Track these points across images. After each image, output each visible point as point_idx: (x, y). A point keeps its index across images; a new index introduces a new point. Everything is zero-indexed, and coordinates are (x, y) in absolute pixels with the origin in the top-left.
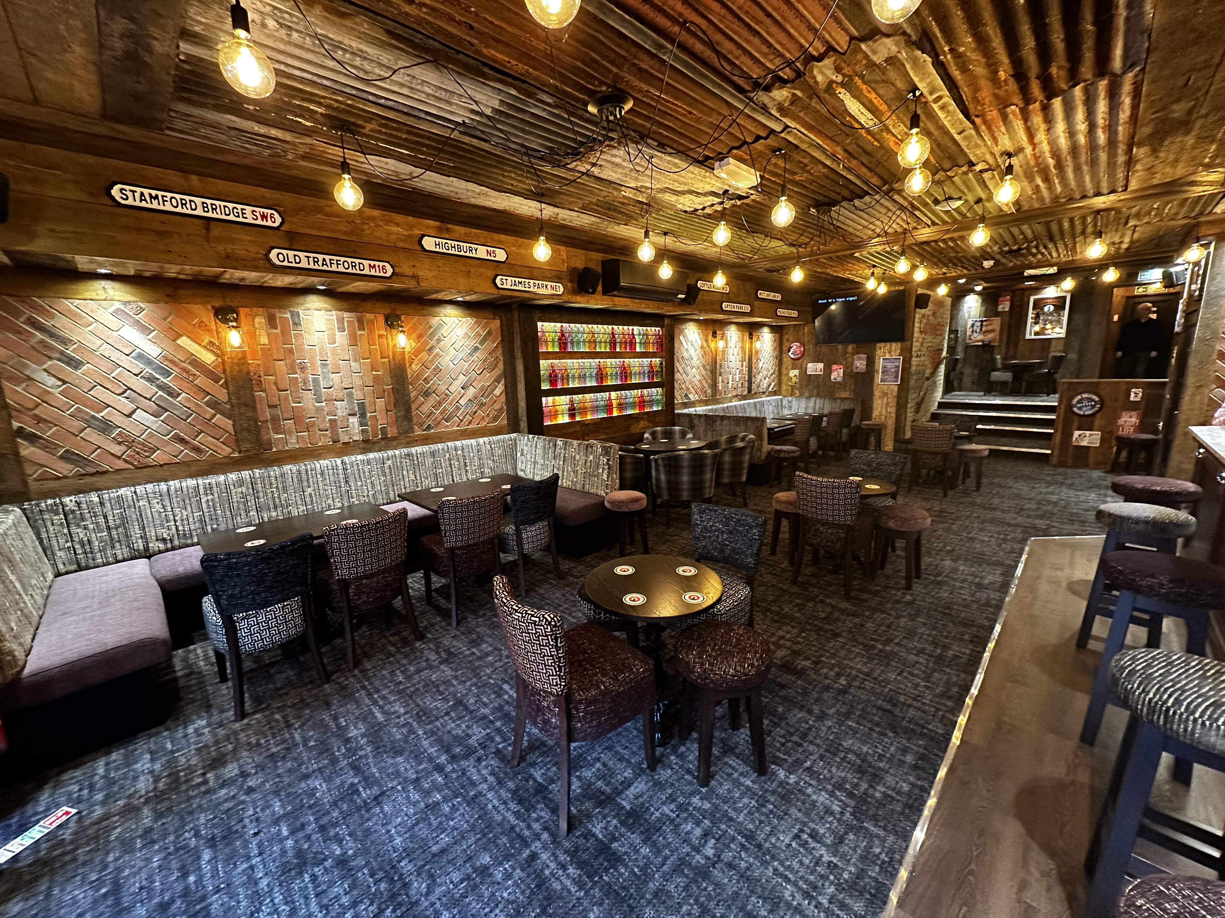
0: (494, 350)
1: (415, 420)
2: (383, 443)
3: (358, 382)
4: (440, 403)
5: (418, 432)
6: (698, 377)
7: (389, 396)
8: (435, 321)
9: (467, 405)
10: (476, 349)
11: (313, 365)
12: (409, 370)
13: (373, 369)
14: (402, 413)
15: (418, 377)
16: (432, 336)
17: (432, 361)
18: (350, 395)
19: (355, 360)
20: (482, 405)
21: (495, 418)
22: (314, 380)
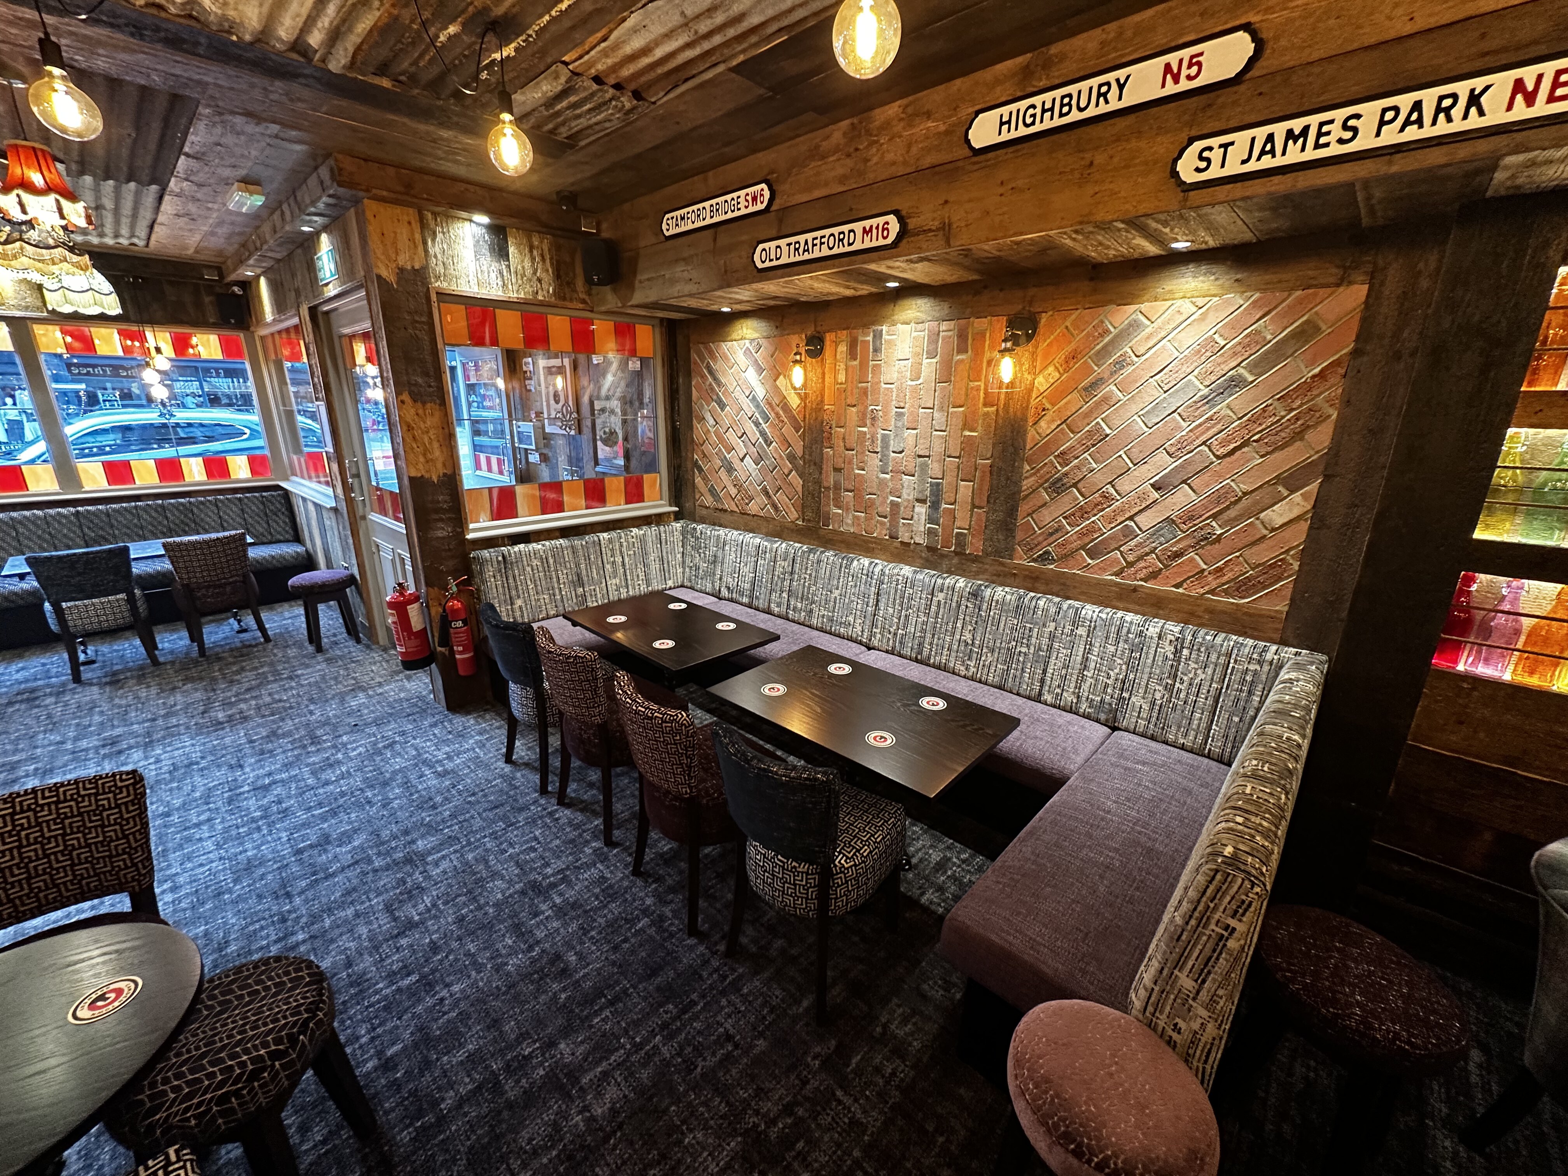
1: (1019, 535)
4: (1084, 513)
5: (1021, 560)
7: (982, 479)
8: (1123, 316)
9: (1156, 530)
10: (1234, 383)
11: (886, 414)
12: (1031, 433)
13: (966, 426)
14: (1001, 516)
15: (1046, 449)
16: (1105, 352)
17: (1087, 415)
18: (924, 468)
19: (941, 409)
20: (1208, 540)
22: (883, 438)
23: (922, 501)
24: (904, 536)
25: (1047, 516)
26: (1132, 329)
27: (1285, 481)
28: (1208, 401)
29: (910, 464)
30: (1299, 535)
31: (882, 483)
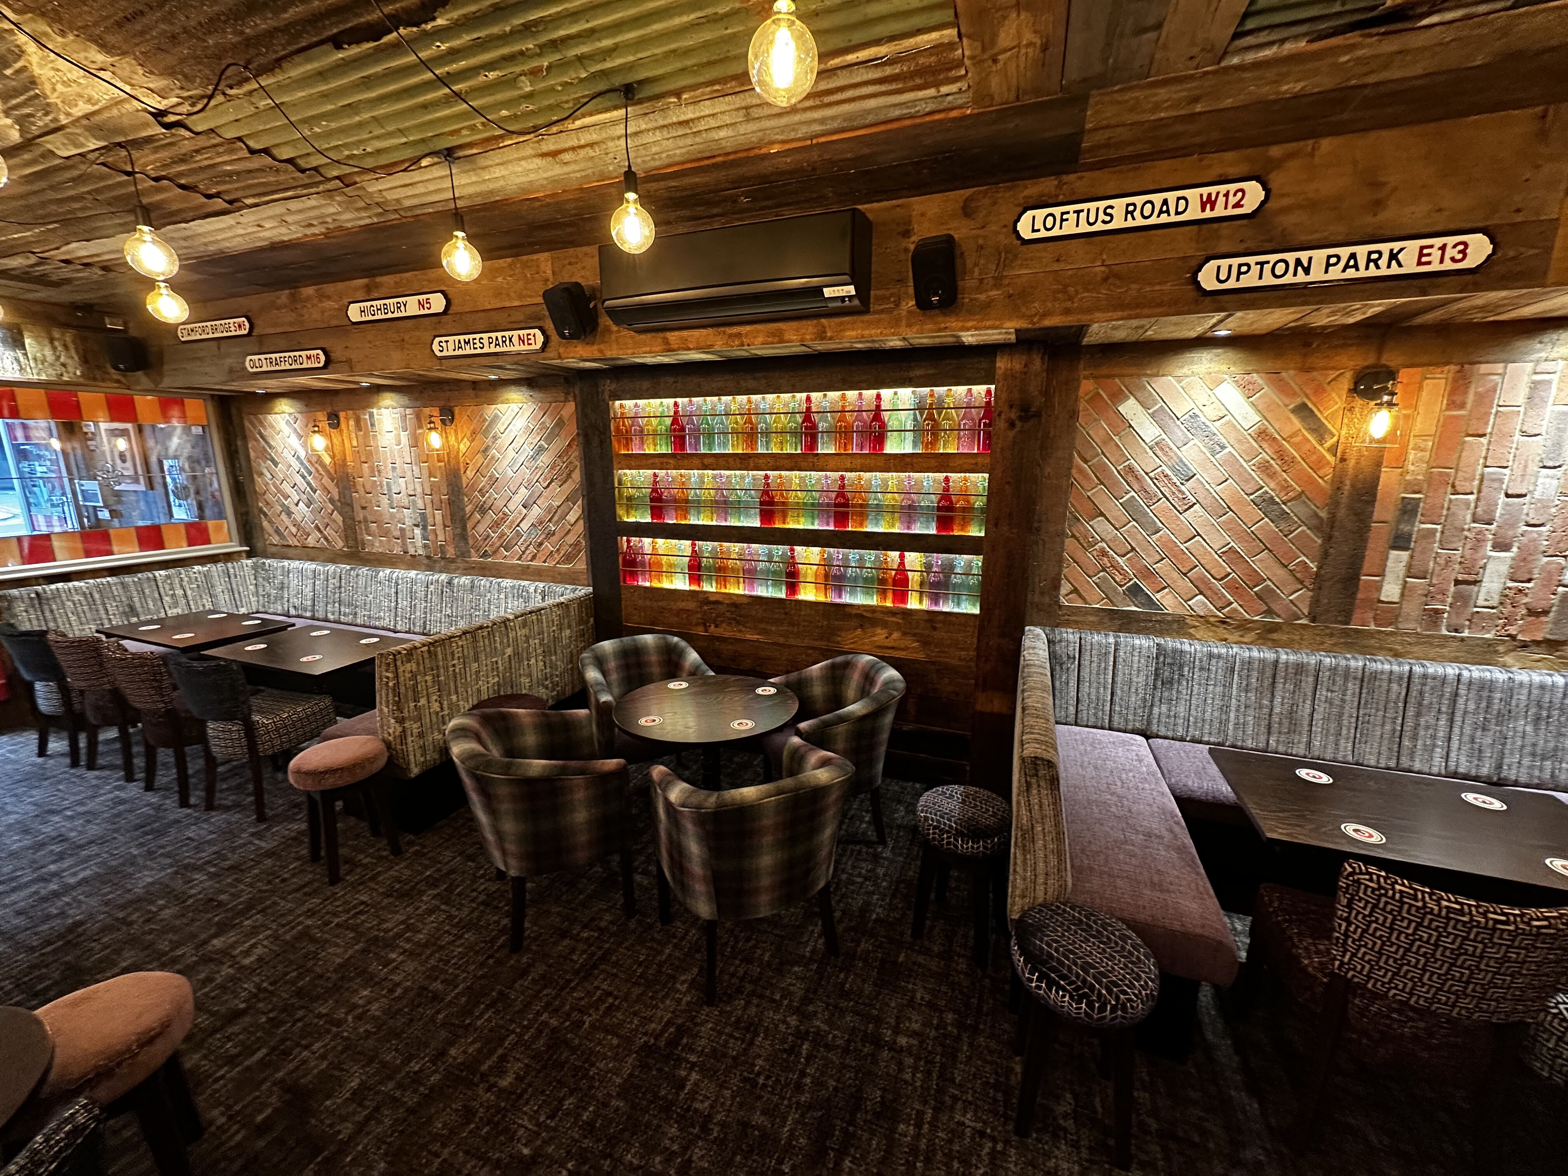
0: (566, 452)
1: (471, 542)
2: (442, 563)
3: (419, 489)
4: (497, 524)
5: (475, 558)
7: (446, 508)
9: (529, 531)
10: (541, 450)
11: (386, 467)
12: (464, 478)
13: (430, 475)
14: (459, 531)
15: (473, 487)
16: (487, 431)
17: (487, 466)
18: (414, 504)
19: (416, 464)
20: (550, 534)
21: (568, 558)
22: (388, 484)
23: (417, 526)
24: (412, 551)
25: (481, 528)
26: (496, 418)
27: (570, 499)
28: (533, 458)
29: (405, 501)
30: (580, 527)
31: (392, 516)
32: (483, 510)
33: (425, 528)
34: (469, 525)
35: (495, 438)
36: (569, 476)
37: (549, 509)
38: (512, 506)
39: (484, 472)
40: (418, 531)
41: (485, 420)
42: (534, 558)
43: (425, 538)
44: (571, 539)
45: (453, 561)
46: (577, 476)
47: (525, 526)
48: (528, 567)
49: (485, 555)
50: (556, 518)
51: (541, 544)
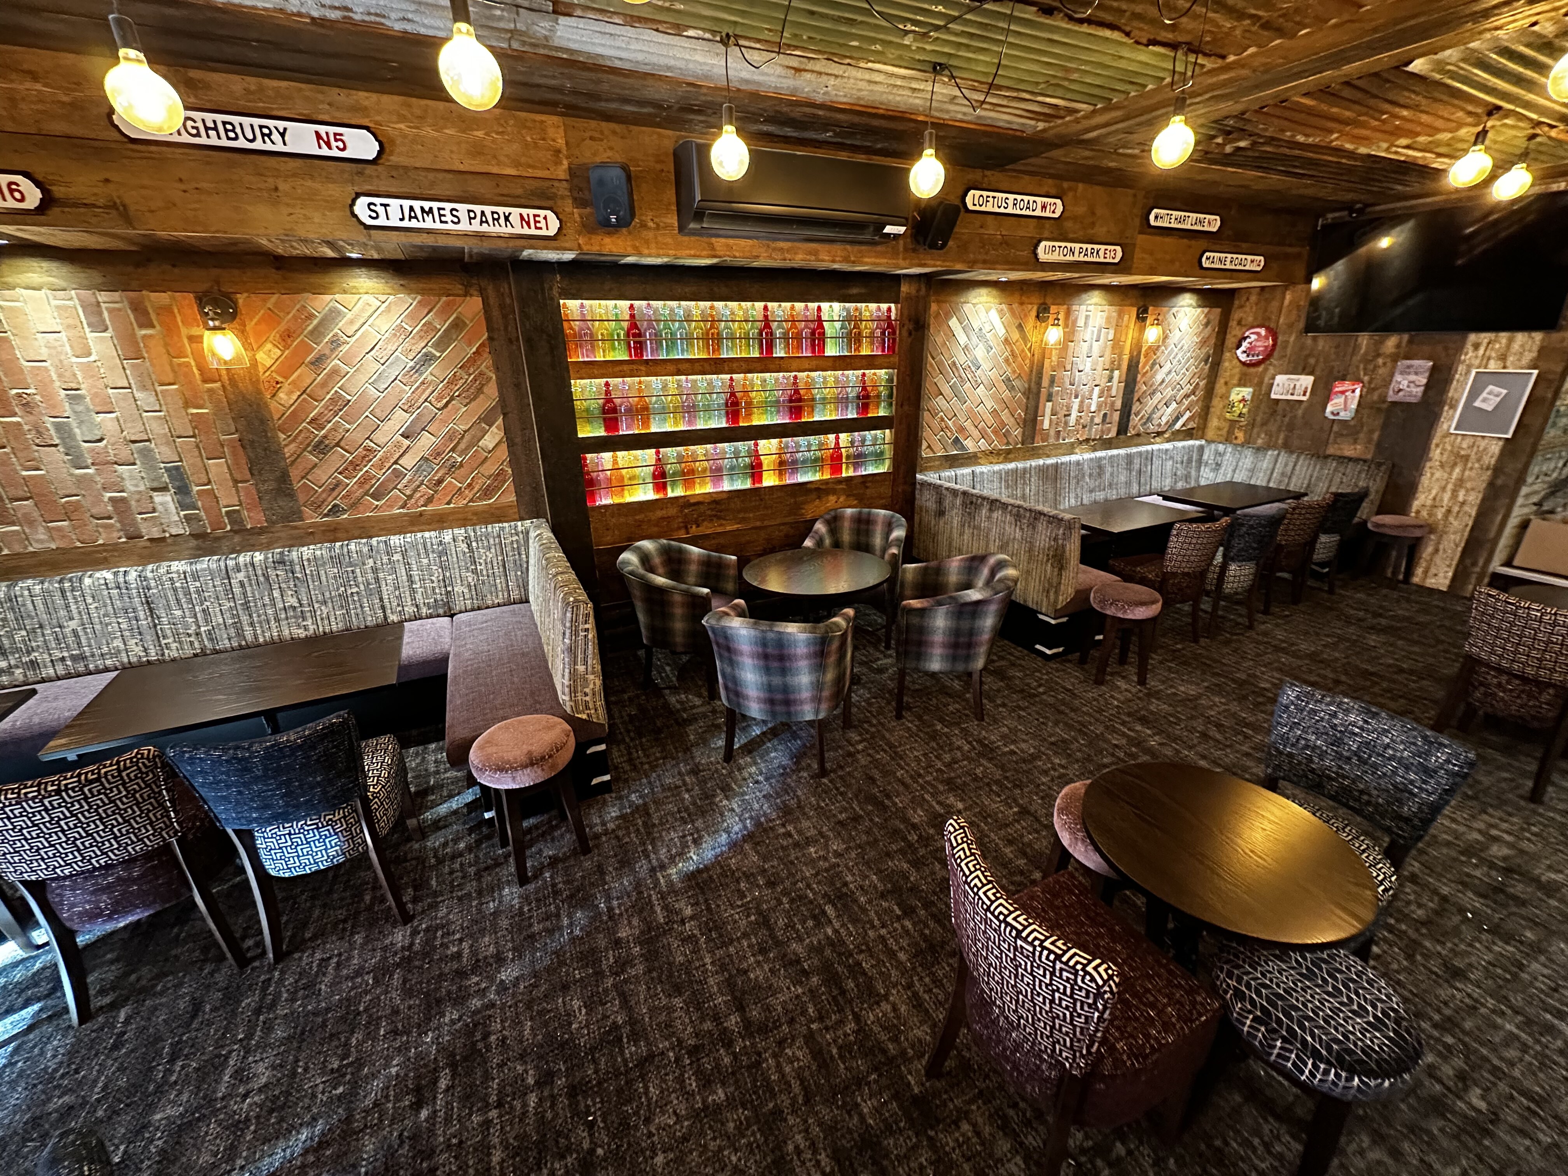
0: (472, 361)
1: (301, 498)
2: (237, 539)
3: (158, 429)
4: (355, 466)
6: (990, 404)
7: (234, 454)
8: (322, 303)
9: (418, 469)
10: (428, 359)
11: (48, 397)
12: (273, 405)
13: (187, 404)
14: (271, 485)
15: (296, 417)
16: (317, 333)
17: (324, 384)
18: (146, 454)
19: (143, 388)
20: (453, 467)
21: (487, 492)
22: (58, 427)
23: (161, 489)
24: (151, 532)
25: (322, 475)
26: (333, 316)
27: (488, 419)
28: (416, 370)
29: (120, 452)
30: (503, 453)
31: (83, 481)
32: (322, 448)
33: (182, 490)
34: (295, 473)
35: (336, 343)
36: (480, 390)
37: (450, 436)
38: (380, 437)
39: (320, 393)
40: (165, 500)
41: (311, 316)
42: (430, 500)
43: (183, 506)
44: (490, 468)
45: (262, 531)
46: (492, 391)
47: (409, 461)
48: (421, 514)
49: (335, 510)
50: (462, 446)
51: (440, 482)
